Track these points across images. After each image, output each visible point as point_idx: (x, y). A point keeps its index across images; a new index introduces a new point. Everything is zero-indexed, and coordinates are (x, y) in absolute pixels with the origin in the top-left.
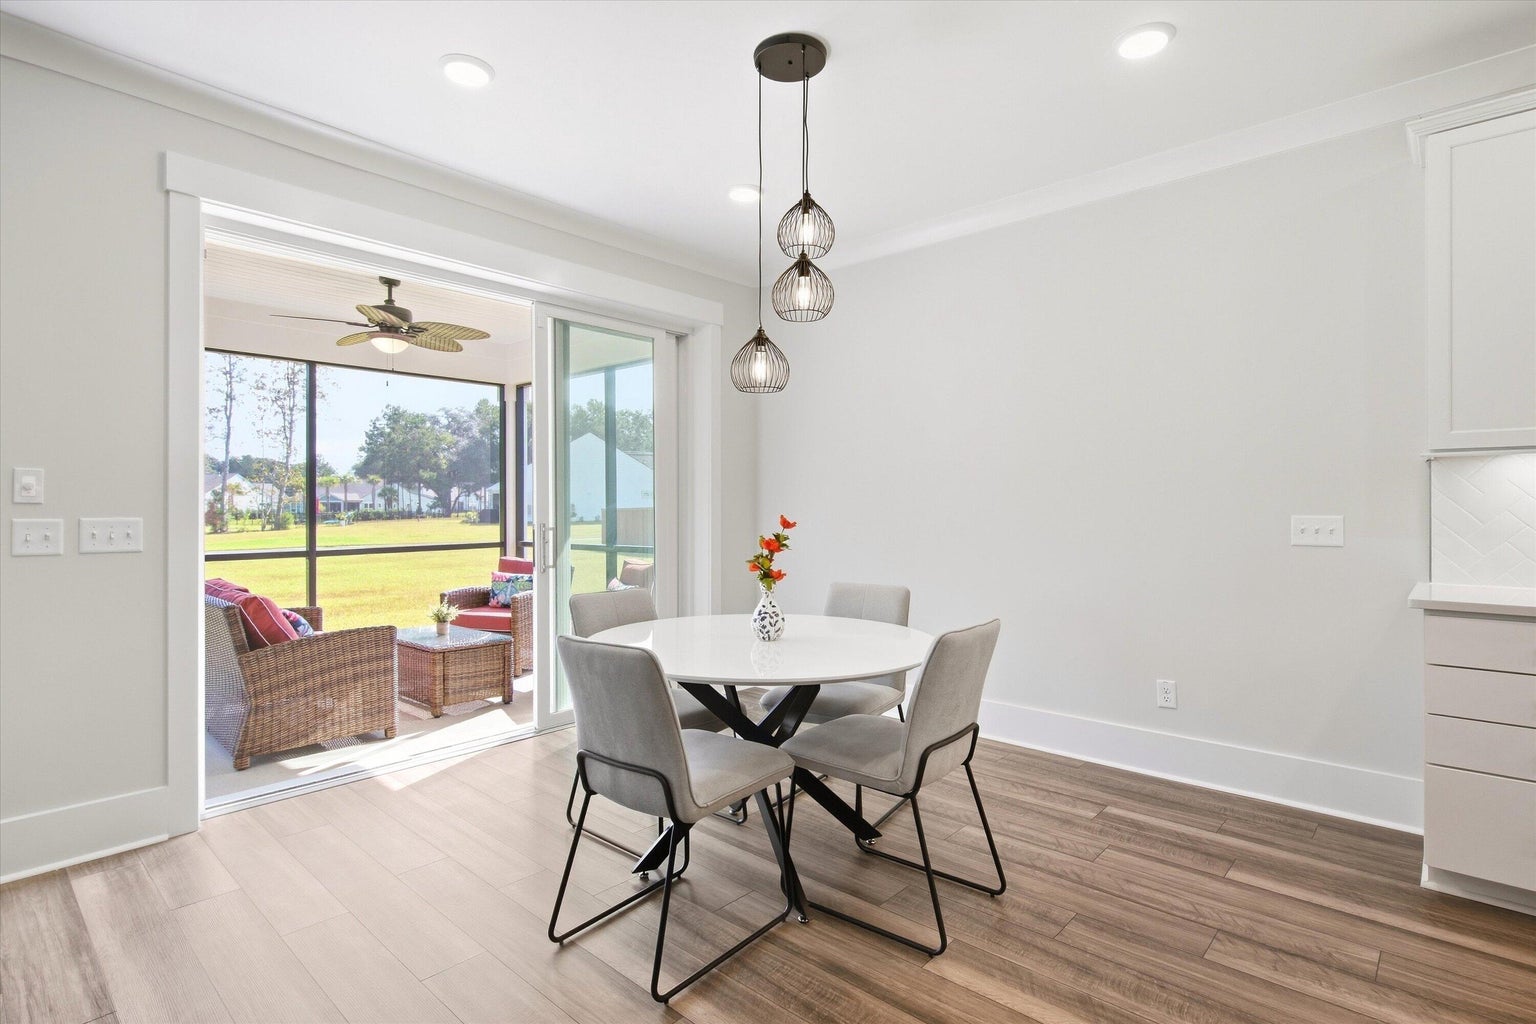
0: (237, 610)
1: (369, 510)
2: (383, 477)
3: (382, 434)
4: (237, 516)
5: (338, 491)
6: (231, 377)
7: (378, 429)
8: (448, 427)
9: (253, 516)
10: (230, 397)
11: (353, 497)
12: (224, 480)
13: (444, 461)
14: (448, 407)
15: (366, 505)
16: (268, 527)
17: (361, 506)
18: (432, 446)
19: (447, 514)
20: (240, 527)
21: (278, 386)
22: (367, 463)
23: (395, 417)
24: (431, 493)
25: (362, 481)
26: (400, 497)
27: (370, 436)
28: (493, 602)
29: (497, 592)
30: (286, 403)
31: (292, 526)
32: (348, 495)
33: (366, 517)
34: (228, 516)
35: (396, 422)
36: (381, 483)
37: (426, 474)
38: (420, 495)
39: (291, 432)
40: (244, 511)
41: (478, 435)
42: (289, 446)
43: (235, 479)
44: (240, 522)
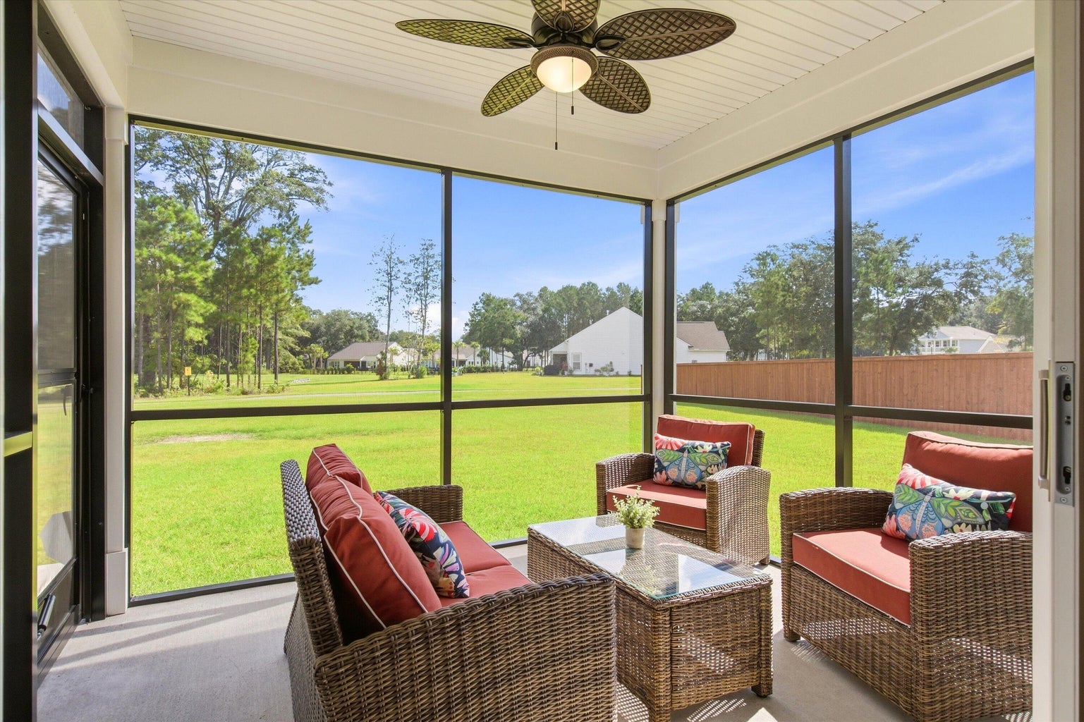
0: (318, 550)
1: (472, 365)
2: (480, 343)
3: (480, 314)
4: (395, 369)
6: (391, 276)
7: (478, 310)
8: (521, 308)
9: (403, 369)
10: (390, 290)
11: (463, 356)
12: (387, 346)
13: (519, 332)
14: (521, 293)
15: (471, 362)
16: (412, 376)
17: (467, 363)
18: (512, 321)
19: (520, 369)
20: (396, 376)
21: (418, 280)
22: (471, 333)
23: (487, 300)
24: (510, 354)
25: (468, 346)
26: (491, 357)
27: (472, 316)
28: (659, 477)
29: (665, 464)
30: (423, 292)
31: (426, 376)
32: (459, 355)
33: (470, 371)
34: (389, 369)
35: (488, 305)
36: (479, 347)
37: (507, 341)
38: (503, 355)
39: (426, 312)
40: (399, 366)
41: (541, 313)
42: (424, 321)
43: (394, 345)
44: (396, 373)
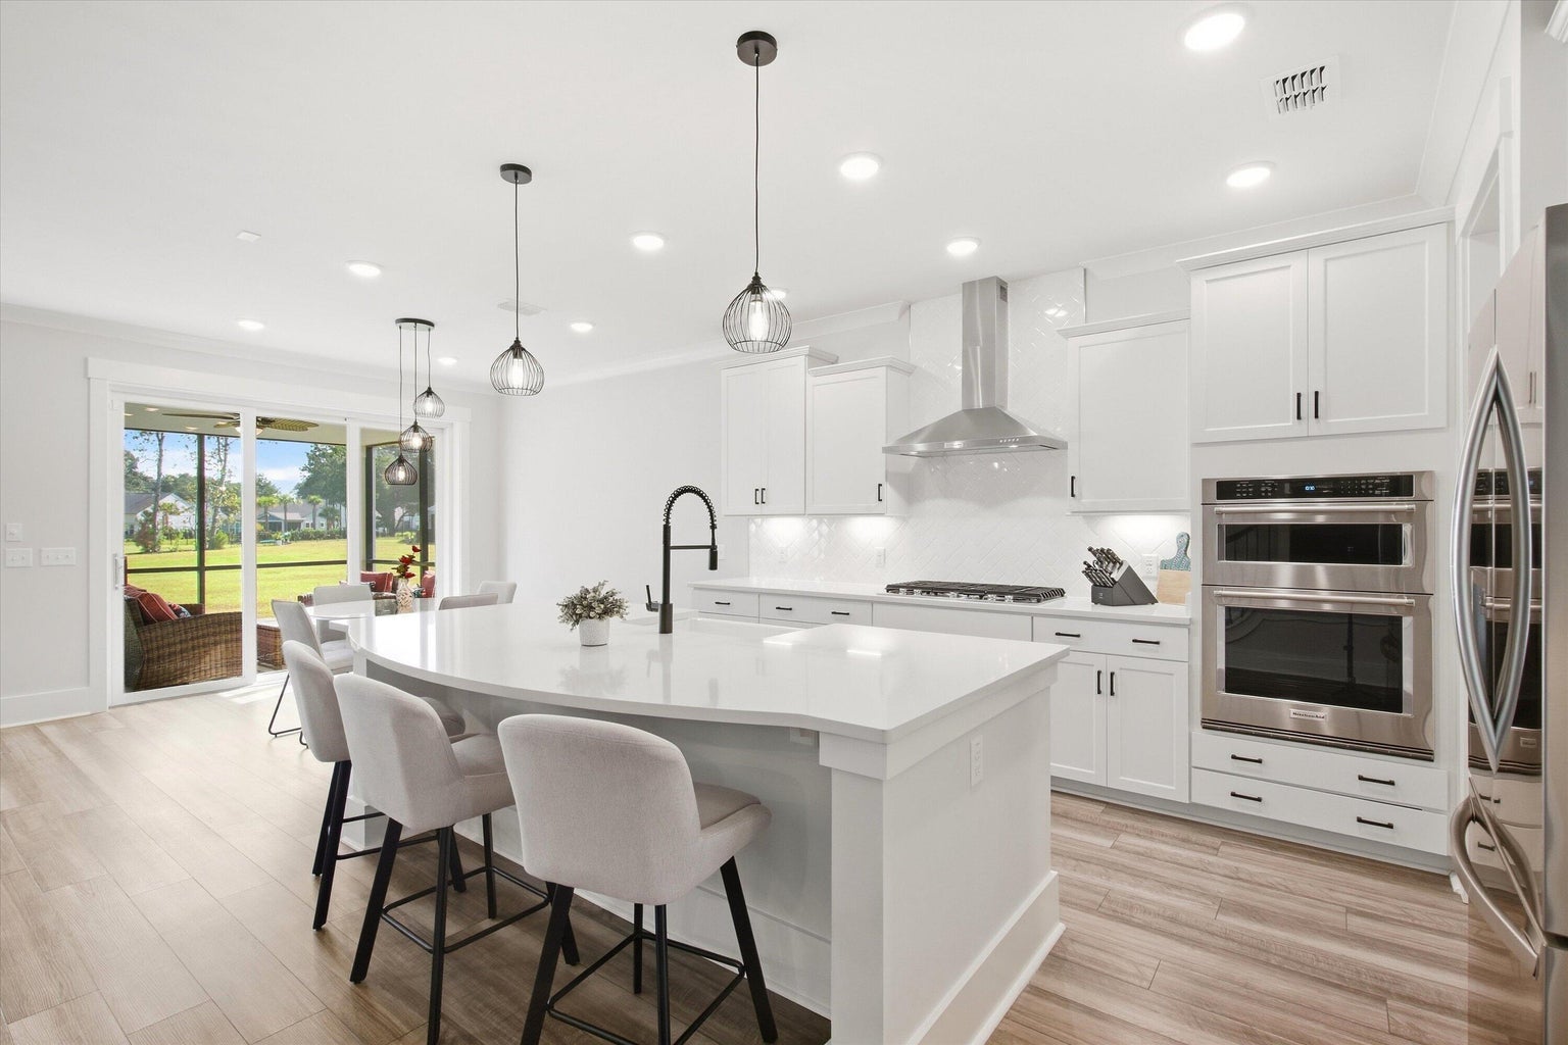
1: (310, 529)
2: (324, 497)
3: (324, 455)
4: (171, 535)
5: (276, 510)
7: (321, 450)
9: (186, 535)
11: (293, 517)
12: (156, 500)
15: (308, 525)
17: (302, 526)
19: (391, 533)
20: (171, 547)
22: (309, 483)
25: (301, 502)
26: (340, 517)
27: (313, 456)
31: (227, 546)
32: (288, 514)
33: (306, 537)
34: (160, 536)
36: (322, 502)
39: (226, 454)
40: (178, 530)
42: (226, 467)
43: (169, 499)
44: (174, 541)
